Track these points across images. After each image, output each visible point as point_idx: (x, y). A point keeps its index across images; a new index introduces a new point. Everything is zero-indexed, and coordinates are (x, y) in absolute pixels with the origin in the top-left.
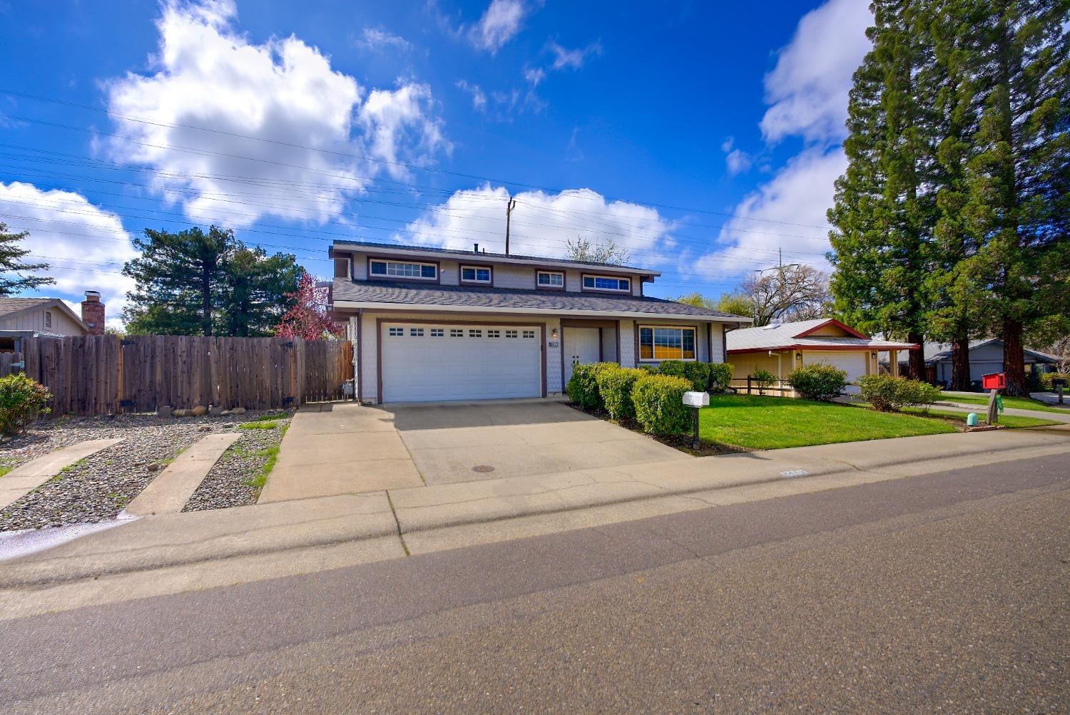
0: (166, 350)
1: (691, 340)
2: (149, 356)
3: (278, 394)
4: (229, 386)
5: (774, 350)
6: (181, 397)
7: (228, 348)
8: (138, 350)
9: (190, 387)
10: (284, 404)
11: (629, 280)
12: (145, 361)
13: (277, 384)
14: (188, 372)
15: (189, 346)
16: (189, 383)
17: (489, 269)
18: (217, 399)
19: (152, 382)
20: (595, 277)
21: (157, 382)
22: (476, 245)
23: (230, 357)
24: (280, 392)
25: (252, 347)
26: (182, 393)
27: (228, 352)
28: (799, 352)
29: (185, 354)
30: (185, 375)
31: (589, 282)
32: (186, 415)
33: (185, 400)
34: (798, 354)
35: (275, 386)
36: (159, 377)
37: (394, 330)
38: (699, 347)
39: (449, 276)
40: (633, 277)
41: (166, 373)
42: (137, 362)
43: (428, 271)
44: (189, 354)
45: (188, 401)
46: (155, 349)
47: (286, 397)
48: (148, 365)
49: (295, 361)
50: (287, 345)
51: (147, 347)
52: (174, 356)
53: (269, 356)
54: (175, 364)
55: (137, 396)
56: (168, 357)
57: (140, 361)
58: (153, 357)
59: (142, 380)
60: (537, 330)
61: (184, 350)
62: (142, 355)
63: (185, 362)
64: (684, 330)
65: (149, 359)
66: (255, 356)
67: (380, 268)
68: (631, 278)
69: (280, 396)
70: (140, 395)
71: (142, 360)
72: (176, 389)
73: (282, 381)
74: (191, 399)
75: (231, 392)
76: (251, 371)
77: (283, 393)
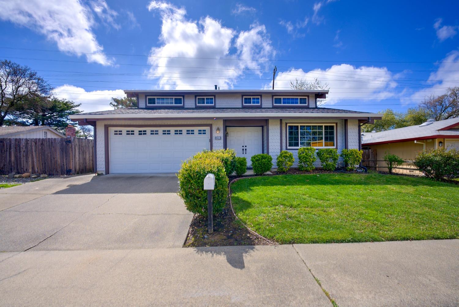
0: (16, 145)
1: (332, 133)
2: (9, 148)
3: (64, 167)
4: (41, 163)
5: (418, 139)
6: (23, 169)
7: (40, 144)
8: (4, 145)
9: (27, 164)
10: (67, 173)
11: (307, 97)
12: (7, 151)
13: (64, 162)
14: (26, 156)
15: (26, 143)
16: (27, 162)
17: (213, 97)
18: (37, 169)
19: (10, 161)
20: (282, 97)
21: (12, 161)
22: (216, 86)
23: (41, 148)
24: (65, 167)
25: (51, 143)
26: (23, 167)
27: (40, 146)
28: (442, 140)
29: (24, 147)
30: (25, 157)
31: (278, 101)
32: (19, 177)
33: (25, 170)
34: (440, 142)
35: (63, 163)
36: (13, 158)
37: (117, 131)
38: (339, 138)
39: (190, 102)
40: (310, 95)
41: (16, 157)
42: (3, 151)
43: (178, 101)
44: (27, 147)
45: (27, 171)
46: (11, 145)
47: (68, 169)
48: (8, 153)
49: (72, 151)
50: (68, 141)
51: (7, 144)
52: (19, 148)
53: (60, 148)
54: (20, 152)
55: (4, 168)
56: (17, 149)
57: (4, 151)
58: (10, 149)
59: (5, 160)
60: (207, 129)
61: (24, 145)
62: (5, 148)
63: (24, 151)
64: (325, 126)
65: (8, 150)
66: (53, 148)
67: (152, 101)
68: (308, 96)
69: (65, 169)
70: (5, 167)
71: (5, 150)
72: (20, 164)
73: (66, 161)
74: (28, 170)
75: (42, 166)
76: (51, 156)
77: (66, 167)
